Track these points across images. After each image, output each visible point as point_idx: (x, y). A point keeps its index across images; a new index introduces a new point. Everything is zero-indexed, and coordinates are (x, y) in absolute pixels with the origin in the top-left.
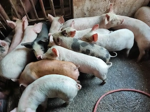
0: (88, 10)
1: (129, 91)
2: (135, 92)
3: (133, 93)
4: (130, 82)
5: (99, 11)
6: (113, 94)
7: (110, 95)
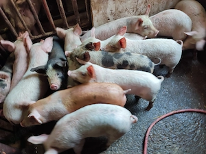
0: (112, 14)
1: (184, 112)
2: (192, 112)
3: (189, 114)
4: (183, 101)
5: (126, 13)
6: (165, 120)
7: (161, 122)
